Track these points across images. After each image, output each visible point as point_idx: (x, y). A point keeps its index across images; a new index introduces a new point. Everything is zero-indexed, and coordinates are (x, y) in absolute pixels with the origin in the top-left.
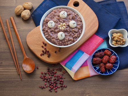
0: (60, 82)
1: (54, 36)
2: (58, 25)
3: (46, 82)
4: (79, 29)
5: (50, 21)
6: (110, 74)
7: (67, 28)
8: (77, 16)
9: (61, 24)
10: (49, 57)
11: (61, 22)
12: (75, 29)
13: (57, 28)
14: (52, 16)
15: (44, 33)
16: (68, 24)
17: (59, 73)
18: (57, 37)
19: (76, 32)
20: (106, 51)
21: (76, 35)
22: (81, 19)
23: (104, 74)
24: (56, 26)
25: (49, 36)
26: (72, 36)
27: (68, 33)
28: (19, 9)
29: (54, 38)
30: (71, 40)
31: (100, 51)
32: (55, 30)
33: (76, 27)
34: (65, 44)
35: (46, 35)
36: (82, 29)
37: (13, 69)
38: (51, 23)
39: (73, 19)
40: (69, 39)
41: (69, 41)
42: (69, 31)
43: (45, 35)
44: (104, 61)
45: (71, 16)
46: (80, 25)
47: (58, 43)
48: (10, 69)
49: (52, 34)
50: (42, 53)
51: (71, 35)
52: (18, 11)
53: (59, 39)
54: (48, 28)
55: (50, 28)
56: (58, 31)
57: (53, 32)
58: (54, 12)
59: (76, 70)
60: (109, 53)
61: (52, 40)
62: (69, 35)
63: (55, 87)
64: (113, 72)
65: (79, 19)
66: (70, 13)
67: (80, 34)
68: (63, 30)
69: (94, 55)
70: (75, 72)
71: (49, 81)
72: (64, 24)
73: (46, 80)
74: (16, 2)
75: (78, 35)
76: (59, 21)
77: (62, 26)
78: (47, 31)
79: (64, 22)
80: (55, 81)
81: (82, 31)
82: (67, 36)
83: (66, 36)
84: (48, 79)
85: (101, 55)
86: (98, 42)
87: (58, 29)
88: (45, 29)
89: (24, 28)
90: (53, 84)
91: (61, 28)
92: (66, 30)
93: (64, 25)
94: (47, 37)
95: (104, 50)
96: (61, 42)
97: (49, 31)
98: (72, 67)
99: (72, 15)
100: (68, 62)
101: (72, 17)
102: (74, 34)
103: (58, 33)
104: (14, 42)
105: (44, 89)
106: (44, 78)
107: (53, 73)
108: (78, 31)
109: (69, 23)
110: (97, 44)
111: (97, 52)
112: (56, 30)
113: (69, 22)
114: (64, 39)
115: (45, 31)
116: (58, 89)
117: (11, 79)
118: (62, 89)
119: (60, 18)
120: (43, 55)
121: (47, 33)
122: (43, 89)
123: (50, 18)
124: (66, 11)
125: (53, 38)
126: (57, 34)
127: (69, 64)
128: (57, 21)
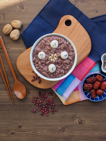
0: (51, 107)
1: (45, 69)
2: (49, 56)
3: (38, 106)
4: (71, 61)
5: (40, 51)
6: (100, 100)
7: (58, 59)
8: (69, 45)
9: (52, 55)
10: (40, 83)
11: (52, 53)
12: (67, 60)
13: (47, 60)
14: (42, 46)
15: (35, 65)
16: (59, 56)
17: (50, 97)
18: (48, 69)
19: (68, 64)
20: (97, 77)
21: (67, 68)
22: (73, 49)
23: (94, 101)
24: (47, 58)
25: (39, 68)
26: (64, 68)
27: (59, 65)
28: (8, 30)
29: (45, 71)
30: (62, 73)
31: (91, 76)
32: (45, 62)
33: (68, 59)
34: (56, 76)
35: (37, 67)
36: (74, 60)
37: (5, 92)
38: (41, 55)
39: (65, 49)
40: (60, 72)
41: (60, 73)
42: (60, 63)
43: (35, 67)
44: (95, 88)
45: (62, 46)
46: (72, 56)
47: (49, 77)
48: (2, 93)
49: (43, 66)
50: (33, 79)
51: (62, 67)
52: (6, 31)
53: (49, 72)
54: (39, 60)
55: (41, 60)
56: (48, 63)
57: (44, 64)
58: (45, 40)
59: (67, 97)
60: (101, 79)
61: (43, 72)
62: (60, 67)
63: (46, 111)
64: (104, 98)
65: (71, 48)
66: (62, 42)
67: (72, 65)
68: (54, 62)
69: (85, 80)
70: (66, 99)
71: (41, 106)
72: (55, 55)
73: (37, 105)
74: (4, 18)
75: (70, 67)
76: (50, 52)
77: (53, 58)
78: (37, 63)
79: (55, 52)
80: (46, 105)
81: (74, 62)
82: (59, 68)
83: (57, 68)
84: (39, 104)
85: (92, 81)
86: (90, 67)
87: (49, 61)
88: (35, 61)
89: (13, 49)
90: (45, 108)
91: (51, 60)
92: (58, 62)
93: (55, 57)
94: (38, 69)
95: (95, 75)
96: (52, 75)
97: (39, 63)
98: (63, 94)
99: (64, 44)
100: (59, 88)
101: (64, 47)
102: (65, 66)
103: (49, 65)
104: (5, 65)
105: (36, 113)
106: (36, 102)
107: (44, 97)
108: (70, 62)
109: (60, 54)
110: (89, 68)
111: (88, 78)
112: (47, 63)
113: (61, 52)
114: (55, 72)
115: (36, 63)
116: (49, 113)
117: (4, 102)
118: (53, 113)
119: (51, 48)
120: (34, 81)
121: (38, 65)
122: (34, 113)
123: (40, 47)
124: (58, 40)
125: (43, 71)
126: (48, 67)
127: (60, 89)
128: (48, 52)
